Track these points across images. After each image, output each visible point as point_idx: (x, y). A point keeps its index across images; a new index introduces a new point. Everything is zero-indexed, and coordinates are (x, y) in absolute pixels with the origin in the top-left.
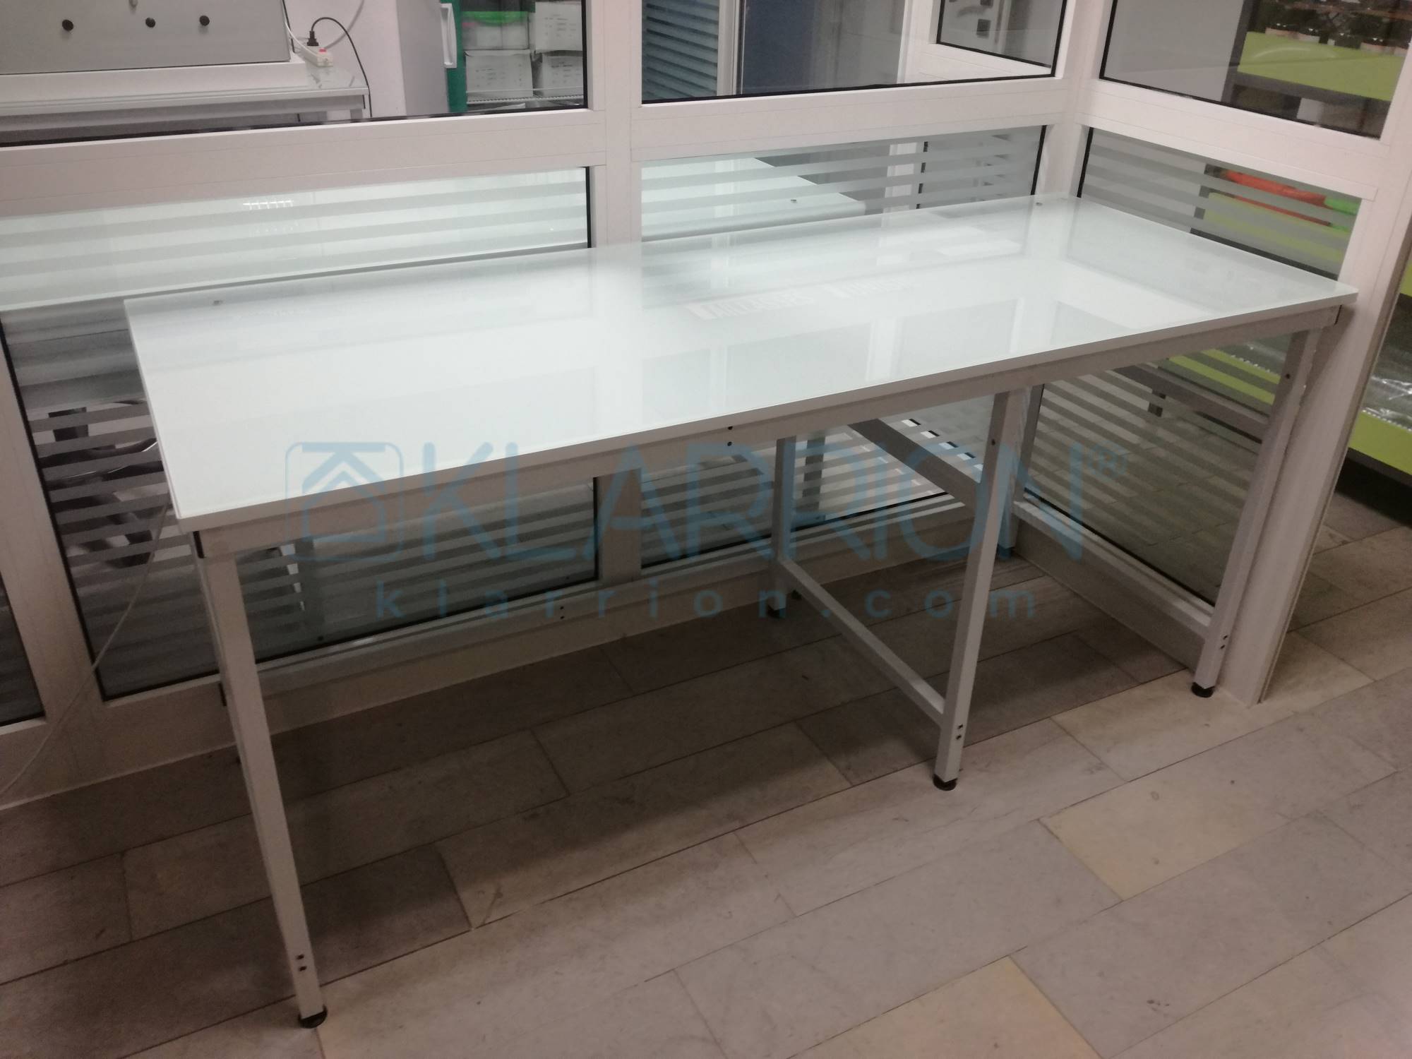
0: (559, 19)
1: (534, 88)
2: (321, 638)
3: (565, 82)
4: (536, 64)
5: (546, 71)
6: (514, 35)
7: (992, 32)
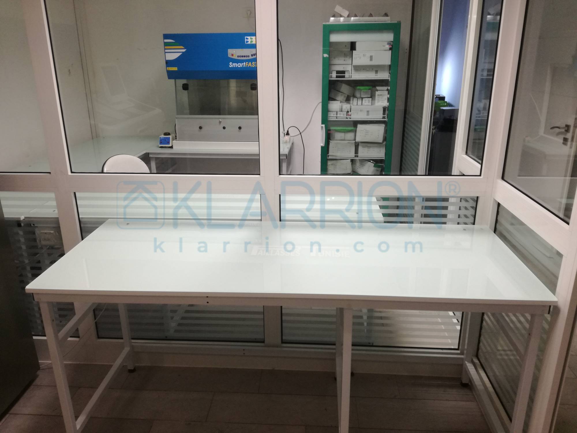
0: (366, 131)
1: (355, 154)
2: (166, 337)
3: (368, 153)
4: (357, 145)
5: (360, 149)
6: (350, 136)
7: (569, 143)
